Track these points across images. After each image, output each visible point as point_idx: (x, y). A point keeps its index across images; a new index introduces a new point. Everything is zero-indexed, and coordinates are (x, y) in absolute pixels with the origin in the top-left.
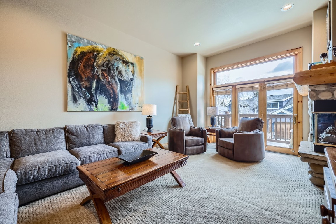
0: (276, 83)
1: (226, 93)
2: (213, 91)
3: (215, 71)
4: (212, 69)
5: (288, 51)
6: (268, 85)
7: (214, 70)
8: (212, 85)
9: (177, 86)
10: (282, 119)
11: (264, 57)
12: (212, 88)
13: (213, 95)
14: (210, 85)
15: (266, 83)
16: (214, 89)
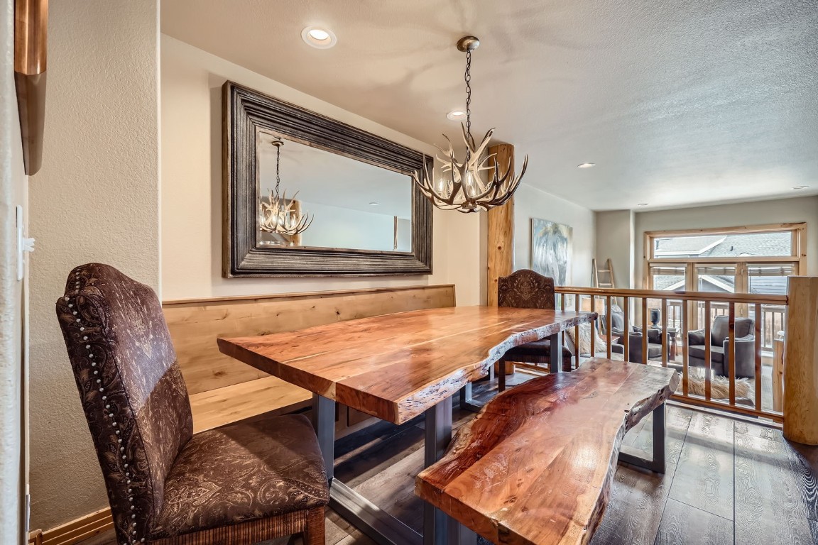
0: (764, 268)
1: (676, 272)
2: (649, 268)
3: (652, 236)
4: (647, 233)
5: (784, 225)
6: (751, 268)
7: (650, 235)
8: (648, 258)
9: (593, 260)
10: (775, 313)
11: (745, 228)
12: (649, 263)
13: (649, 274)
14: (644, 257)
15: (747, 265)
16: (651, 265)
